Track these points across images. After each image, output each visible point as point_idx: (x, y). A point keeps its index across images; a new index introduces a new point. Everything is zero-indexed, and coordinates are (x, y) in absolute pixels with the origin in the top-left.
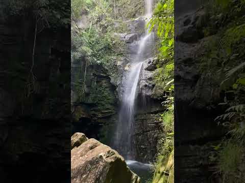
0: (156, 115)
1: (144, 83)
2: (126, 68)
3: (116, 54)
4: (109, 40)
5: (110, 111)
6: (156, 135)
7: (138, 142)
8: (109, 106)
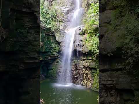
0: (84, 61)
1: (77, 43)
2: (66, 31)
3: (59, 21)
4: (54, 11)
5: (56, 56)
6: (83, 72)
7: (73, 74)
8: (55, 53)
